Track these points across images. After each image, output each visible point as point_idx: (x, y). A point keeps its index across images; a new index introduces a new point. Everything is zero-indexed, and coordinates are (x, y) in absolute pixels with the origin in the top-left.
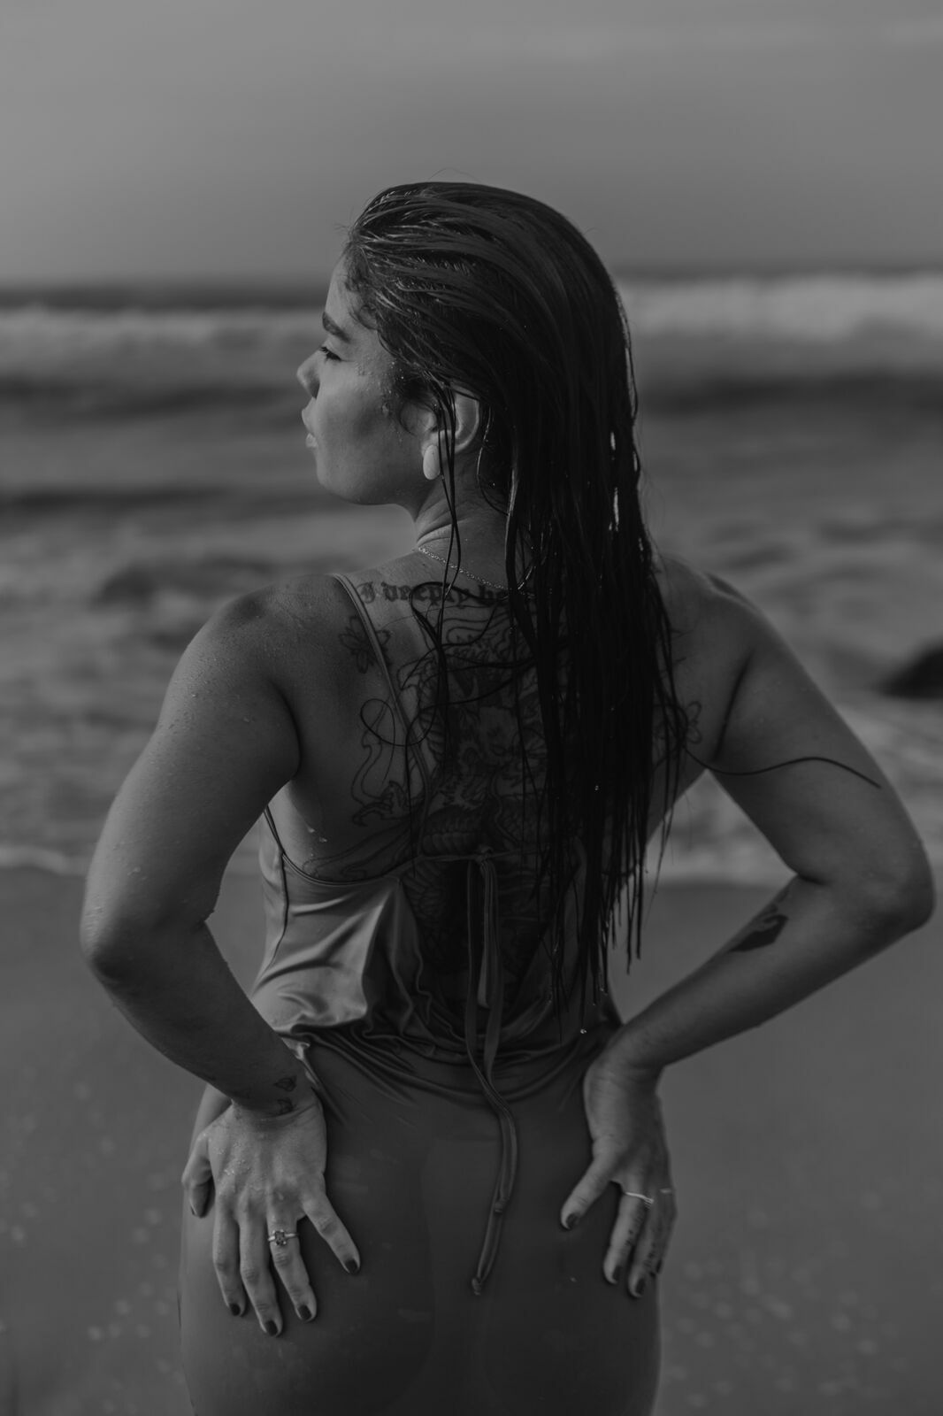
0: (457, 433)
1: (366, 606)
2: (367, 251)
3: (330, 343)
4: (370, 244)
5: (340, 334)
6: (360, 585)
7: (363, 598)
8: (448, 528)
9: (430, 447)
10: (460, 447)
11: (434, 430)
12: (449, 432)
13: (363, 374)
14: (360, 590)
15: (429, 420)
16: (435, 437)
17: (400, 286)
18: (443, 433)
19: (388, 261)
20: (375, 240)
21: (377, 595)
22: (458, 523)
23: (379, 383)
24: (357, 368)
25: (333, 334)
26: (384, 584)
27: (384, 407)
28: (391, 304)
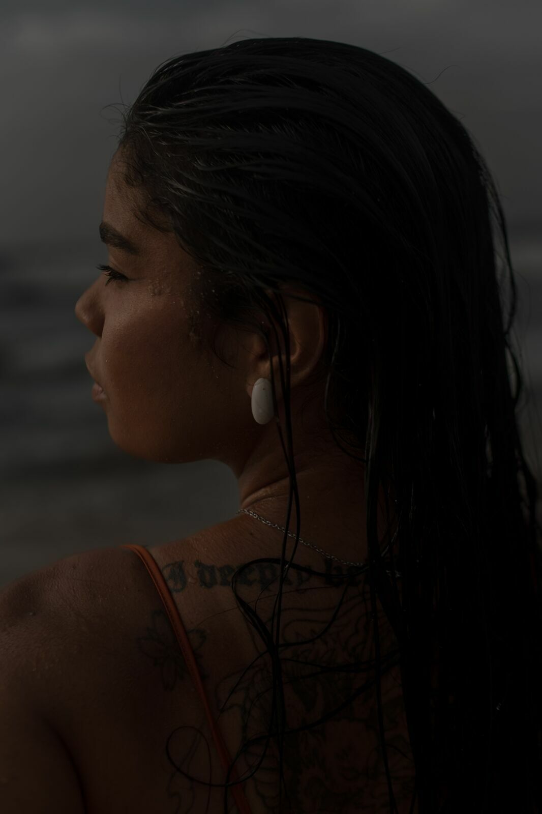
0: (293, 358)
1: (175, 595)
2: (149, 129)
3: (112, 259)
4: (154, 119)
5: (123, 243)
6: (168, 566)
7: (171, 584)
8: (286, 482)
9: (259, 381)
10: (298, 377)
11: (262, 357)
12: (284, 358)
13: (160, 294)
14: (166, 573)
15: (256, 345)
16: (265, 367)
17: (200, 165)
18: (275, 359)
19: (180, 137)
20: (159, 113)
21: (190, 580)
22: (298, 476)
23: (182, 303)
24: (150, 287)
25: (116, 245)
26: (198, 564)
27: (191, 334)
28: (189, 191)
